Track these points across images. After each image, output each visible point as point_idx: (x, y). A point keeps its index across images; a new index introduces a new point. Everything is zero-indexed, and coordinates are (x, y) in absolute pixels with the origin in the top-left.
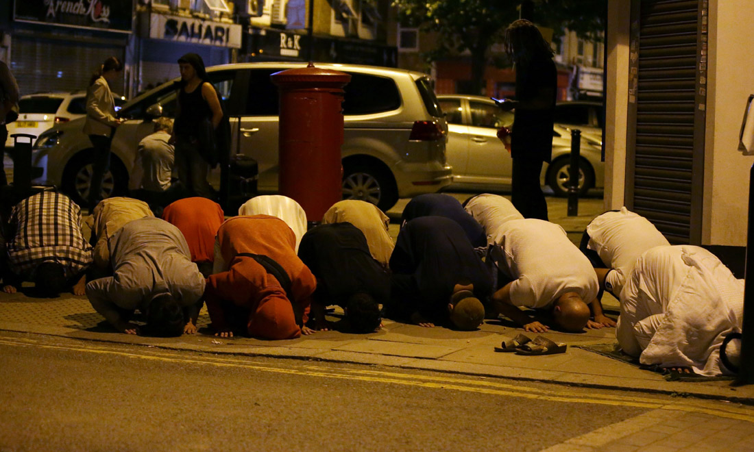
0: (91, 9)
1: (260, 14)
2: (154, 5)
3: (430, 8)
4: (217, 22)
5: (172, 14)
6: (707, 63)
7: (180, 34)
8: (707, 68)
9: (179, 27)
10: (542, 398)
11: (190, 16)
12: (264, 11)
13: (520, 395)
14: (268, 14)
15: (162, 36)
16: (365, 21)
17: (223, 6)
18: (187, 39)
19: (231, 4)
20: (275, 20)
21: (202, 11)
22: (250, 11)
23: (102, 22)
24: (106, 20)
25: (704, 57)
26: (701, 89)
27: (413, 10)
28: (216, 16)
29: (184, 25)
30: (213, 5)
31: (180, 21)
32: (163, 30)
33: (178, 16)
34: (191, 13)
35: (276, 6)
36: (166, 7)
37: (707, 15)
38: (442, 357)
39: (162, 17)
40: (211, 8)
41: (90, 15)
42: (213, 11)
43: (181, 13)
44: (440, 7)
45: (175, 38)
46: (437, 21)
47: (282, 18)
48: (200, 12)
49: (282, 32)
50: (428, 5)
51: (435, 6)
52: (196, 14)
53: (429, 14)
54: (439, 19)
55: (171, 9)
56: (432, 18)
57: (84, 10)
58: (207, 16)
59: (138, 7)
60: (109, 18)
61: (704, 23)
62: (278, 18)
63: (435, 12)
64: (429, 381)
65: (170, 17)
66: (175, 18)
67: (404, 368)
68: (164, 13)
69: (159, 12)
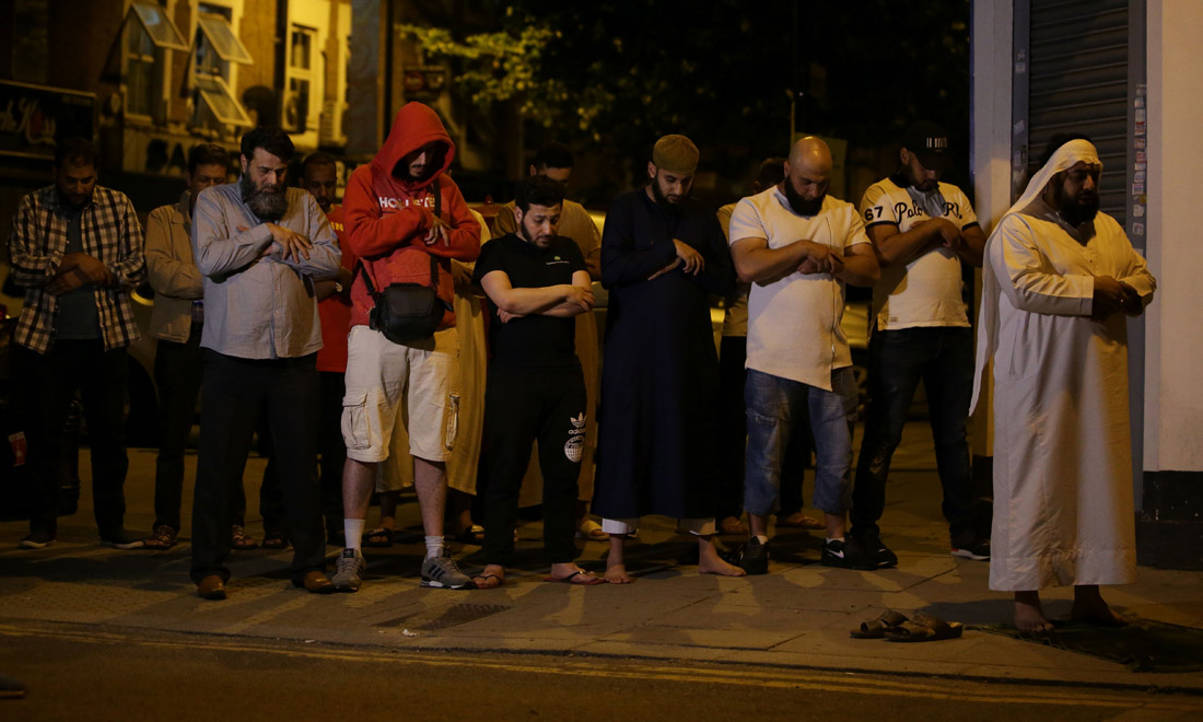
0: (26, 123)
1: (302, 129)
2: (127, 115)
3: (586, 116)
4: (231, 143)
5: (158, 131)
6: (1145, 183)
7: (173, 164)
8: (1145, 191)
9: (170, 152)
10: (953, 698)
11: (187, 133)
12: (309, 125)
13: (919, 695)
14: (313, 130)
15: (142, 168)
16: (472, 139)
17: (239, 117)
18: (182, 172)
19: (254, 113)
20: (327, 139)
21: (205, 125)
22: (286, 125)
23: (43, 145)
24: (49, 141)
25: (1141, 174)
26: (1135, 224)
27: (555, 120)
28: (229, 133)
29: (179, 148)
30: (225, 115)
31: (172, 143)
32: (143, 157)
33: (167, 133)
34: (189, 128)
35: (327, 115)
36: (146, 120)
37: (1145, 107)
38: (773, 647)
39: (141, 134)
40: (222, 120)
41: (23, 133)
42: (224, 125)
43: (173, 129)
44: (602, 113)
45: (164, 171)
46: (597, 137)
47: (337, 136)
48: (201, 126)
49: (339, 160)
50: (581, 111)
51: (593, 111)
52: (196, 130)
53: (583, 126)
54: (600, 132)
55: (155, 121)
56: (589, 132)
57: (14, 124)
58: (215, 134)
59: (102, 120)
60: (55, 137)
61: (1139, 119)
62: (330, 135)
63: (595, 123)
64: (771, 679)
65: (154, 136)
66: (164, 137)
67: (722, 663)
68: (145, 130)
69: (136, 128)
